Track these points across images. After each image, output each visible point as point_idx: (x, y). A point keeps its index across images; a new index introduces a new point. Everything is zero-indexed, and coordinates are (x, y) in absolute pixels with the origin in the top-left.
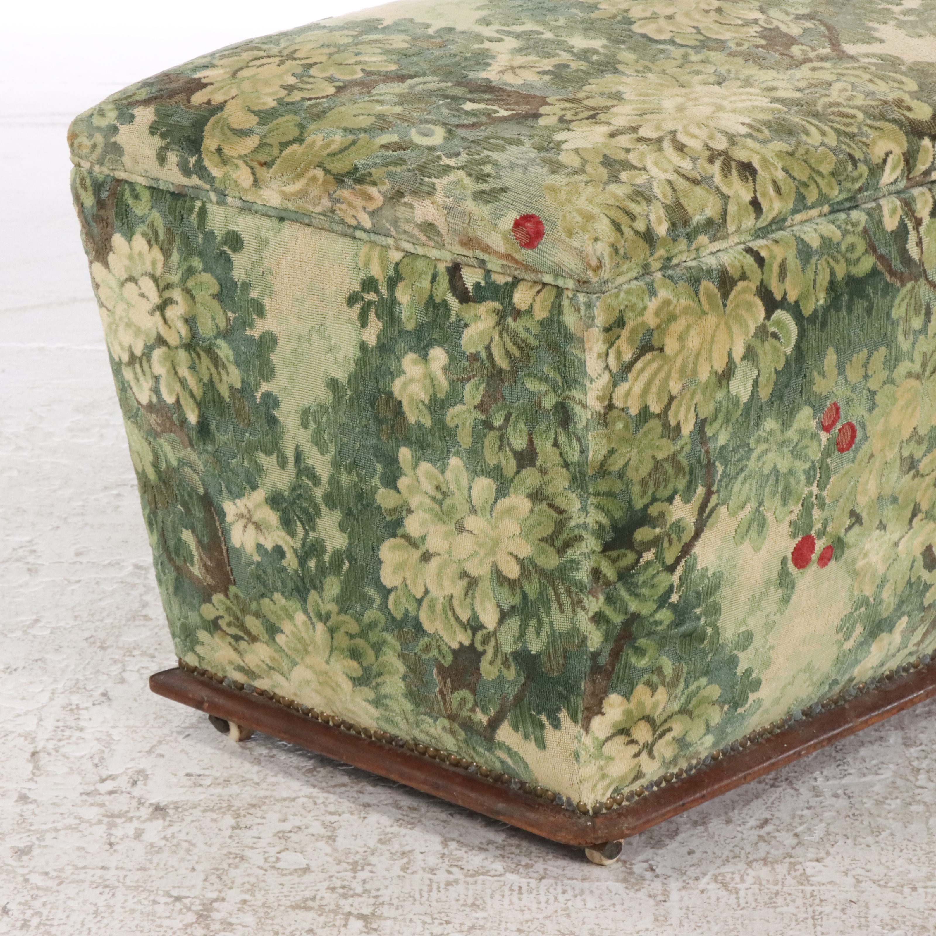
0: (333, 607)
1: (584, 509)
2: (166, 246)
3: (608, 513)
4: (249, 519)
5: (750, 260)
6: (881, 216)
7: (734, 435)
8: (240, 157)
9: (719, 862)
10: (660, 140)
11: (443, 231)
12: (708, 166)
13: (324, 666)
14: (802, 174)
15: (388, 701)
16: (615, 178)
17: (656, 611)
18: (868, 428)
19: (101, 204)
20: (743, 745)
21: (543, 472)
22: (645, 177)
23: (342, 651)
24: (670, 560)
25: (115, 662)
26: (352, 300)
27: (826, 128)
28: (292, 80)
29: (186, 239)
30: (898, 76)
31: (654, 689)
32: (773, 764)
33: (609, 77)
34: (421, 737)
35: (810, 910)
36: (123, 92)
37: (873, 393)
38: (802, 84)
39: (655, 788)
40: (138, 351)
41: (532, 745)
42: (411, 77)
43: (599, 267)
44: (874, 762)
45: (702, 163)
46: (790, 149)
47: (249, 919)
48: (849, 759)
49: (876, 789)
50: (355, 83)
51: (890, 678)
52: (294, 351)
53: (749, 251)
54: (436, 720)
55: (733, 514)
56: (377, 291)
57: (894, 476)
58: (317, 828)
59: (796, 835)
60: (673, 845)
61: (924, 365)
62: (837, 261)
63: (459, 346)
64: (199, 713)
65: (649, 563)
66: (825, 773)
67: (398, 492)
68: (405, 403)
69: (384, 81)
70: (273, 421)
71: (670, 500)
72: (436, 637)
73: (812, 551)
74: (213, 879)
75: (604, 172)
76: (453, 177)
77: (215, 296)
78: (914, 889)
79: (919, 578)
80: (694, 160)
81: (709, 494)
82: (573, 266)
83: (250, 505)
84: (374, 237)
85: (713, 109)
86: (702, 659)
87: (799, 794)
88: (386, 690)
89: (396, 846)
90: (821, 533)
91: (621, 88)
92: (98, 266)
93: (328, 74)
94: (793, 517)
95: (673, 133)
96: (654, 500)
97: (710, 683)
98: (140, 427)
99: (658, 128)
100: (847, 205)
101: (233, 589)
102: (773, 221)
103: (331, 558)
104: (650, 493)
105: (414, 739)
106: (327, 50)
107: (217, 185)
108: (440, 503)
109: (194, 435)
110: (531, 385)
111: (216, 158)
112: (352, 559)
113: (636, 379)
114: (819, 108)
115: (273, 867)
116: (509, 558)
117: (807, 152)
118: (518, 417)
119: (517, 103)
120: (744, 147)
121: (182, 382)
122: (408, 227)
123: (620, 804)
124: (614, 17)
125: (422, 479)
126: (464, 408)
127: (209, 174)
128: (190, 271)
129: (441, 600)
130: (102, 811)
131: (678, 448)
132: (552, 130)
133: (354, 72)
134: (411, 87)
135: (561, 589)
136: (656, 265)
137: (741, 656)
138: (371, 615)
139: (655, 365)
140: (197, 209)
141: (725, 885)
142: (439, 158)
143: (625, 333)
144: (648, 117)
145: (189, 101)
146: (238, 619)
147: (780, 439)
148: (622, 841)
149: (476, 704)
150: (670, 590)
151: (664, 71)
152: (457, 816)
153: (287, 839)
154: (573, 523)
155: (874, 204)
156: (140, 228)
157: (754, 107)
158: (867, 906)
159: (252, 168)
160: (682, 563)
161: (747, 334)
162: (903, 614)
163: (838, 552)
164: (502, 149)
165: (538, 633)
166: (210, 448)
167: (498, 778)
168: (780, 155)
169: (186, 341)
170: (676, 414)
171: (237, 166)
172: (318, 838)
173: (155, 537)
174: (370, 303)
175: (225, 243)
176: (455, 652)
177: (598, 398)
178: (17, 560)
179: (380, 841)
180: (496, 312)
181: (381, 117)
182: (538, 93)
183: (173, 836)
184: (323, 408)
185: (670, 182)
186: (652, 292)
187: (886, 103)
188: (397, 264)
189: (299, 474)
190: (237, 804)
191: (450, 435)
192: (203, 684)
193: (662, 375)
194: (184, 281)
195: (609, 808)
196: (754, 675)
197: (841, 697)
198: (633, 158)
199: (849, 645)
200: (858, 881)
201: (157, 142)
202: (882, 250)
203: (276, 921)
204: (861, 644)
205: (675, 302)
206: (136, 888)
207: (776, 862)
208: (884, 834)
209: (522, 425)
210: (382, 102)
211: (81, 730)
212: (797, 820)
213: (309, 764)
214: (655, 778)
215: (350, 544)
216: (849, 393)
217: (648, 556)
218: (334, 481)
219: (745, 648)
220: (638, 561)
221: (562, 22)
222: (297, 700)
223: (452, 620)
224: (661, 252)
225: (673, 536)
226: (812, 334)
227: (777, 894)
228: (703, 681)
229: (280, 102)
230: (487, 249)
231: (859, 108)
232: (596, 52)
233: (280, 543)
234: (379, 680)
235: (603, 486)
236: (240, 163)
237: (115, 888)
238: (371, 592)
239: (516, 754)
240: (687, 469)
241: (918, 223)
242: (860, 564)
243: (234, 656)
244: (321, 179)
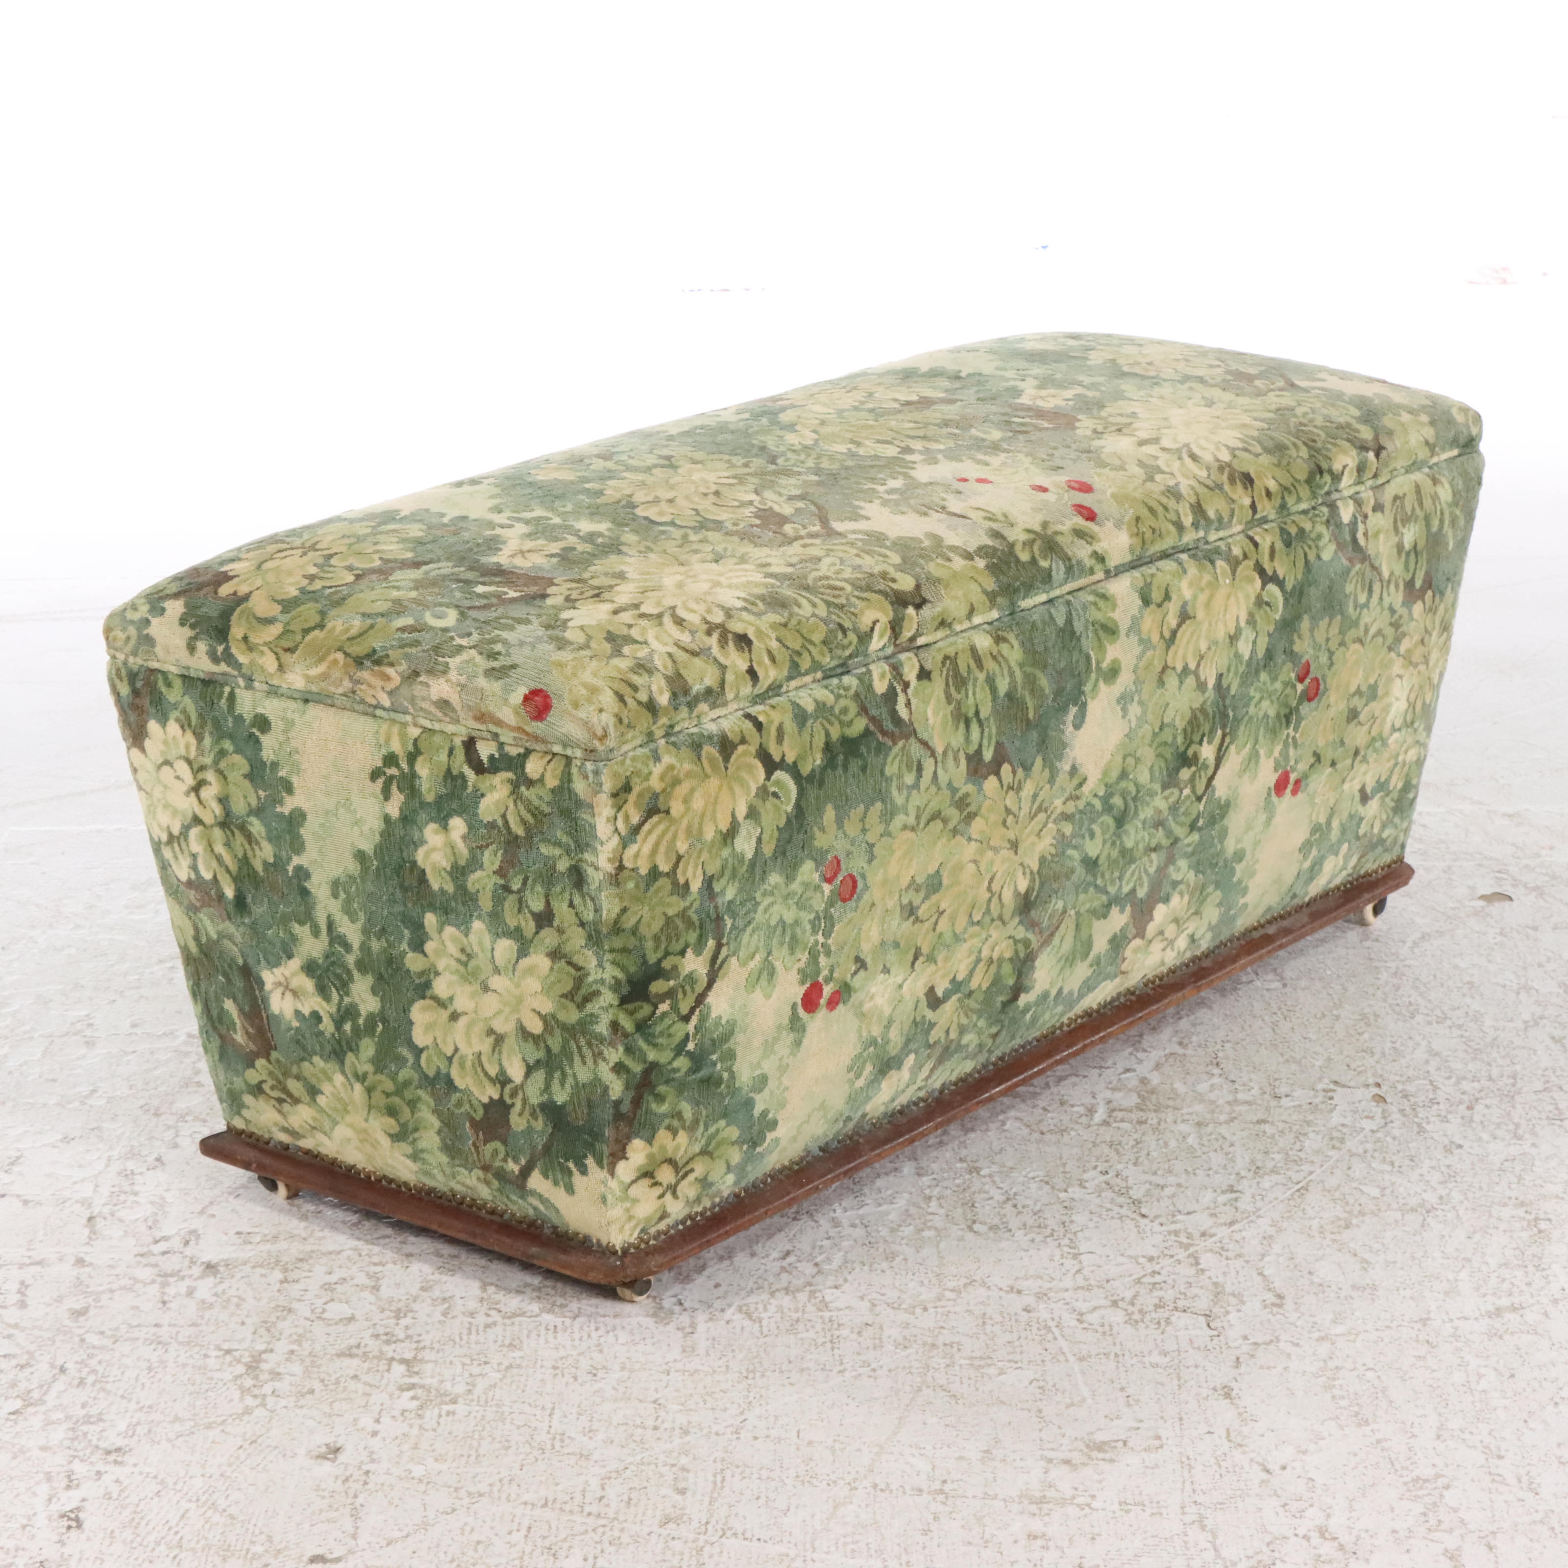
0: (369, 1068)
1: (600, 965)
2: (199, 731)
3: (623, 968)
4: (287, 987)
5: (748, 725)
6: (871, 681)
7: (740, 890)
8: (265, 644)
9: (743, 1293)
10: (660, 616)
11: (458, 707)
12: (705, 638)
13: (364, 1125)
14: (795, 644)
15: (424, 1155)
16: (617, 652)
17: (674, 1059)
18: (868, 879)
19: (136, 693)
20: (764, 1182)
21: (560, 931)
22: (647, 650)
23: (379, 1109)
24: (684, 1010)
25: (169, 1127)
26: (375, 775)
27: (817, 600)
28: (313, 570)
29: (217, 725)
30: (883, 551)
31: (675, 1133)
32: (793, 1199)
33: (613, 558)
34: (458, 1188)
35: (828, 1334)
36: (155, 586)
37: (872, 846)
38: (794, 560)
39: (681, 1227)
40: (176, 831)
41: (561, 1191)
42: (426, 563)
43: (605, 736)
44: (889, 1192)
45: (701, 636)
46: (783, 621)
47: (296, 1368)
48: (866, 1190)
49: (891, 1217)
50: (373, 571)
51: (901, 1112)
52: (322, 825)
53: (748, 716)
54: (470, 1171)
55: (744, 964)
56: (398, 766)
57: (895, 922)
58: (361, 1279)
59: (816, 1265)
60: (700, 1280)
61: (918, 818)
62: (831, 724)
63: (477, 815)
64: (249, 1174)
65: (664, 1015)
66: (844, 1204)
67: (425, 955)
68: (428, 871)
69: (400, 568)
70: (305, 893)
71: (682, 953)
72: (467, 1092)
73: (821, 996)
74: (262, 1331)
75: (607, 647)
76: (465, 656)
77: (245, 776)
78: (925, 1309)
79: (924, 1017)
80: (693, 633)
81: (719, 946)
82: (580, 737)
83: (287, 973)
84: (393, 715)
85: (710, 585)
86: (720, 1102)
87: (819, 1226)
88: (422, 1144)
89: (437, 1293)
90: (828, 980)
91: (624, 568)
92: (135, 751)
93: (347, 563)
94: (802, 964)
95: (673, 608)
96: (667, 954)
97: (728, 1125)
98: (180, 903)
99: (658, 604)
100: (839, 671)
101: (274, 1055)
102: (770, 688)
103: (366, 1020)
104: (663, 947)
105: (451, 1190)
106: (347, 541)
107: (244, 671)
108: (465, 965)
109: (231, 908)
110: (546, 850)
111: (243, 646)
112: (385, 1021)
113: (645, 840)
114: (810, 582)
115: (319, 1318)
116: (532, 1014)
117: (799, 622)
118: (535, 881)
119: (526, 585)
120: (740, 620)
121: (219, 859)
122: (425, 705)
123: (647, 1243)
124: (618, 502)
125: (448, 943)
126: (484, 873)
127: (237, 661)
128: (222, 753)
129: (470, 1057)
130: (156, 1271)
131: (687, 904)
132: (558, 609)
133: (373, 561)
134: (426, 573)
135: (582, 1042)
136: (659, 733)
137: (757, 1097)
138: (405, 1073)
139: (662, 827)
140: (226, 695)
141: (749, 1315)
142: (452, 638)
143: (632, 797)
144: (649, 594)
145: (216, 593)
146: (280, 1082)
147: (785, 892)
148: (651, 1278)
149: (507, 1155)
150: (687, 1038)
151: (665, 551)
152: (495, 1262)
153: (333, 1290)
154: (590, 979)
155: (864, 670)
156: (174, 714)
157: (748, 582)
158: (881, 1328)
159: (276, 654)
160: (697, 1013)
161: (748, 794)
162: (910, 1052)
163: (844, 995)
164: (512, 628)
165: (563, 1085)
166: (246, 921)
167: (532, 1224)
168: (774, 626)
169: (221, 819)
170: (684, 872)
171: (262, 652)
172: (363, 1288)
173: (200, 1008)
174: (392, 777)
175: (253, 725)
176: (485, 1106)
177: (609, 860)
178: (75, 1034)
179: (423, 1289)
180: (510, 781)
181: (397, 602)
182: (546, 575)
183: (224, 1292)
184: (351, 877)
185: (670, 655)
186: (657, 758)
187: (871, 575)
188: (416, 740)
189: (331, 943)
190: (285, 1259)
191: (471, 900)
192: (249, 1145)
193: (669, 836)
194: (216, 762)
195: (637, 1248)
196: (770, 1116)
197: (856, 1132)
198: (635, 633)
199: (860, 1083)
200: (874, 1305)
201: (187, 632)
202: (874, 712)
203: (323, 1369)
204: (872, 1081)
205: (678, 765)
206: (189, 1343)
207: (798, 1290)
208: (898, 1260)
209: (539, 888)
210: (398, 588)
211: (136, 1194)
212: (817, 1250)
213: (354, 1218)
214: (680, 1217)
215: (383, 1007)
216: (849, 847)
217: (664, 1007)
218: (365, 947)
219: (760, 1090)
220: (654, 1013)
221: (569, 507)
222: (340, 1158)
223: (482, 1075)
224: (663, 720)
225: (687, 988)
226: (812, 793)
227: (798, 1321)
228: (722, 1123)
229: (302, 591)
230: (499, 723)
231: (846, 580)
232: (600, 535)
233: (317, 1008)
234: (416, 1135)
235: (618, 943)
236: (265, 649)
237: (168, 1344)
238: (405, 1052)
239: (548, 1200)
240: (697, 924)
241: (906, 685)
242: (867, 1006)
243: (278, 1117)
244: (342, 662)
